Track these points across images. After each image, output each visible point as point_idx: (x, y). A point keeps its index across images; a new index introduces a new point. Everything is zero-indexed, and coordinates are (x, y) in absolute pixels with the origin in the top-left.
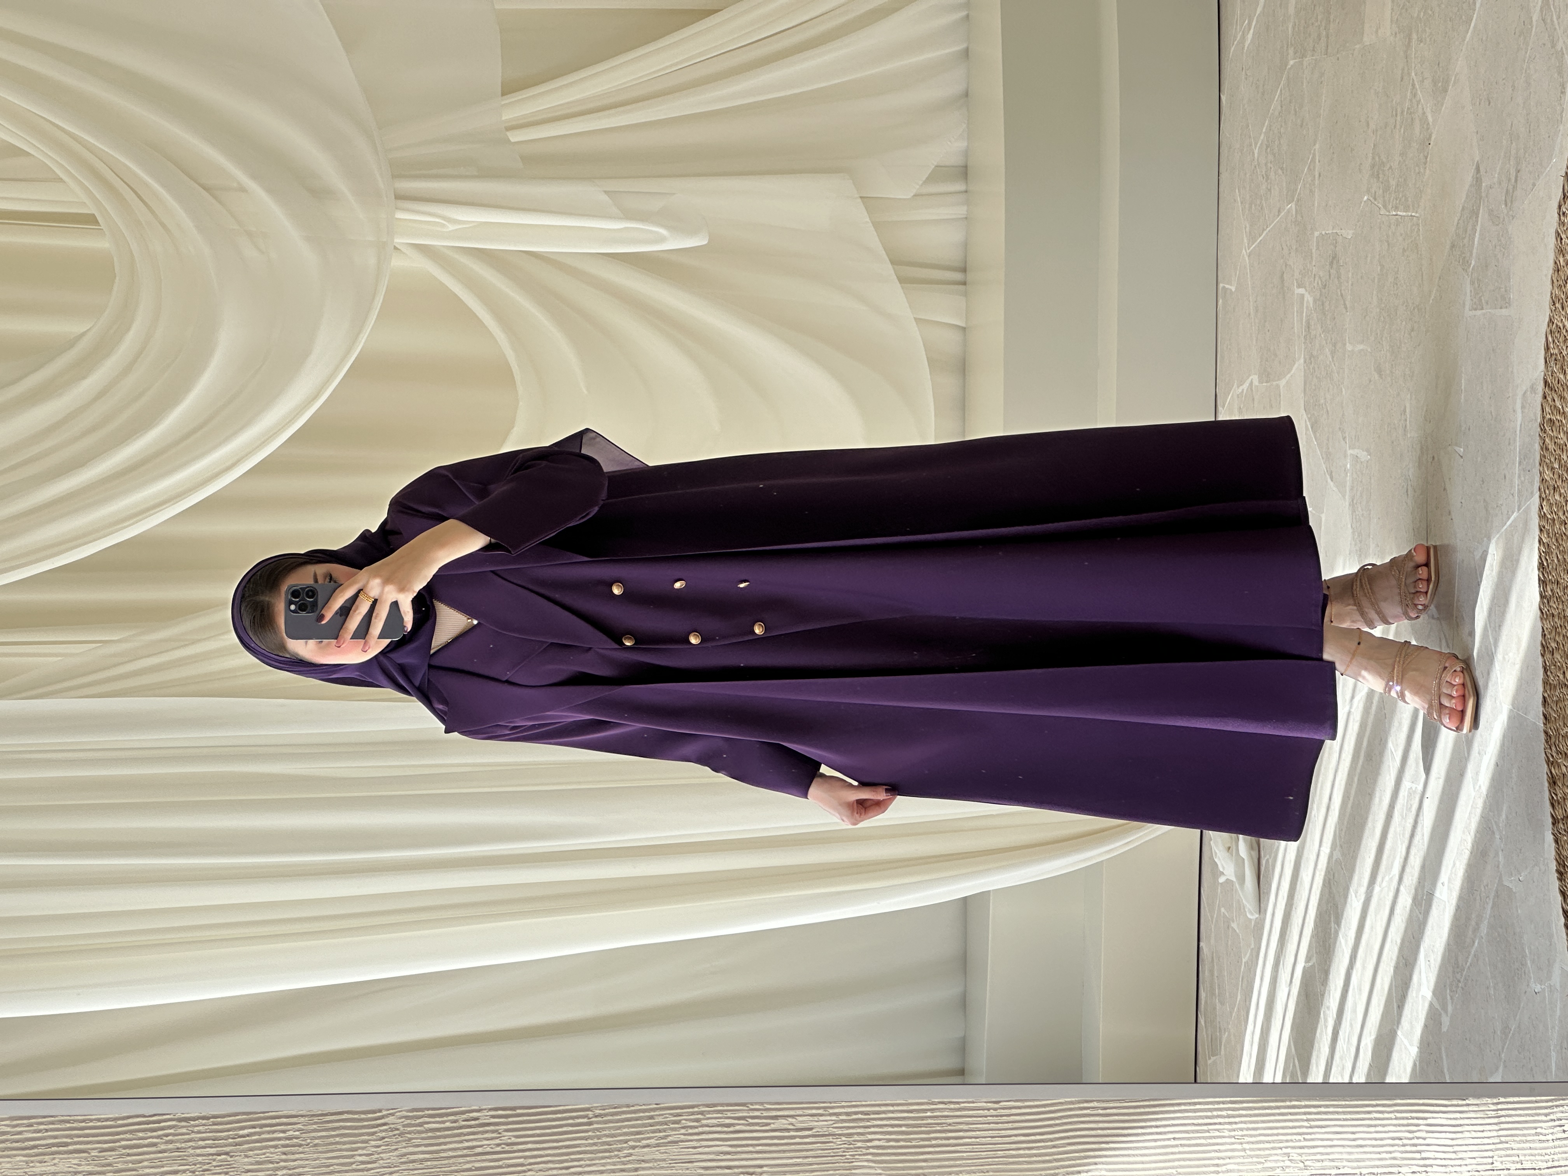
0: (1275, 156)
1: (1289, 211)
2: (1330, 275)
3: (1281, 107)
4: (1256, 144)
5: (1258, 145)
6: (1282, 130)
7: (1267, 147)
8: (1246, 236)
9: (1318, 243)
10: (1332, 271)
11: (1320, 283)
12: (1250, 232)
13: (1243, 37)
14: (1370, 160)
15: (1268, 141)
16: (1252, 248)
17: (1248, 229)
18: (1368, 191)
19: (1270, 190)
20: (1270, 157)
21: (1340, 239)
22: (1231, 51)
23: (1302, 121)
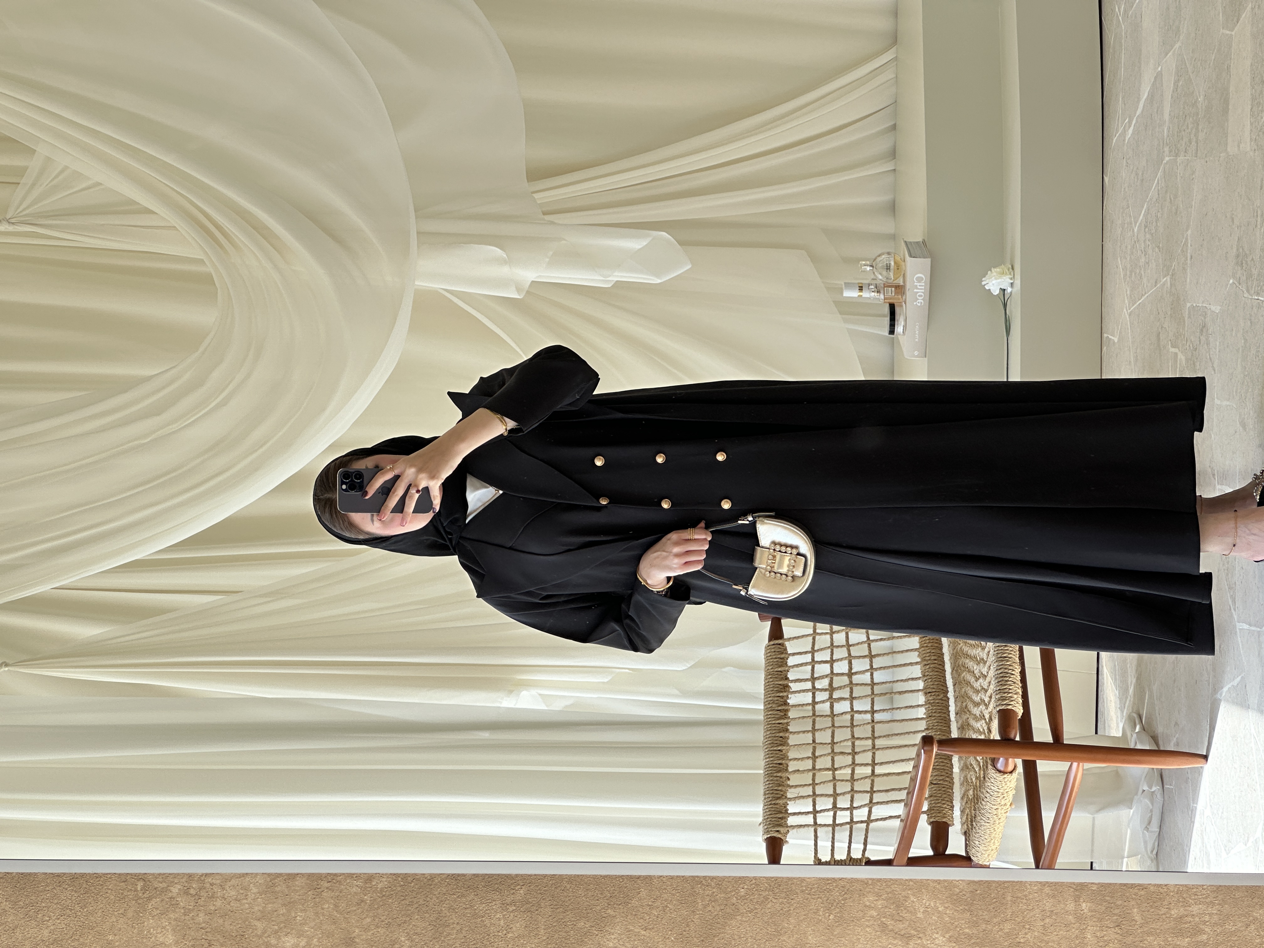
0: (1152, 236)
1: (1164, 284)
2: (1200, 341)
3: (1159, 194)
4: (1136, 223)
5: (1138, 224)
6: (1159, 215)
7: (1146, 227)
8: (1127, 298)
9: (1189, 313)
10: (1202, 337)
11: (1191, 345)
12: (1130, 296)
13: (1125, 131)
14: (1235, 250)
15: (1147, 222)
16: (1132, 309)
17: (1128, 292)
18: (1234, 276)
19: (1148, 263)
20: (1148, 236)
21: (1209, 313)
22: (1113, 141)
23: (1177, 210)
